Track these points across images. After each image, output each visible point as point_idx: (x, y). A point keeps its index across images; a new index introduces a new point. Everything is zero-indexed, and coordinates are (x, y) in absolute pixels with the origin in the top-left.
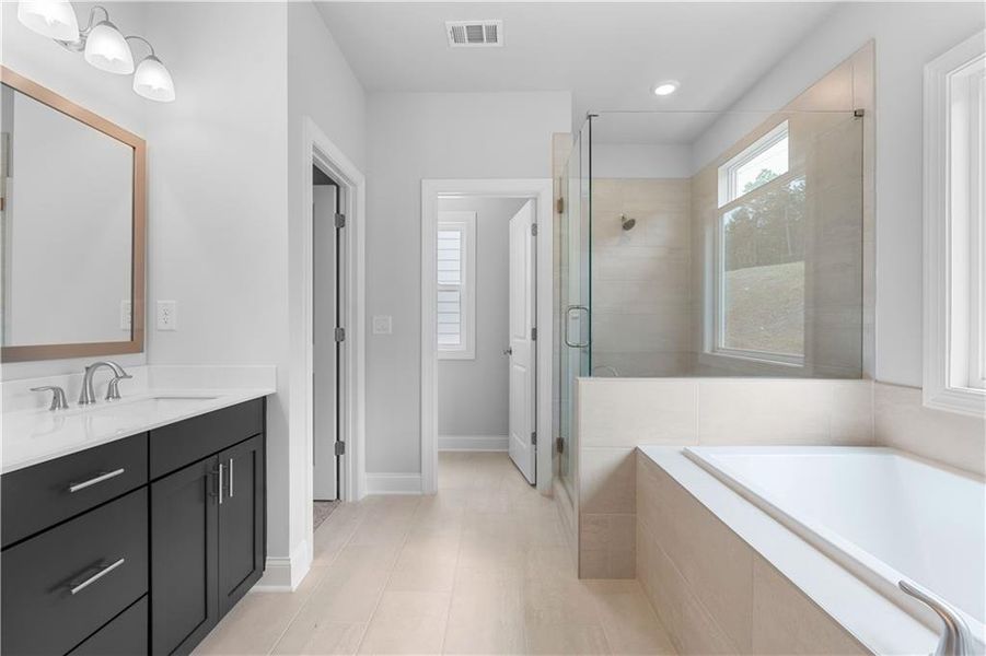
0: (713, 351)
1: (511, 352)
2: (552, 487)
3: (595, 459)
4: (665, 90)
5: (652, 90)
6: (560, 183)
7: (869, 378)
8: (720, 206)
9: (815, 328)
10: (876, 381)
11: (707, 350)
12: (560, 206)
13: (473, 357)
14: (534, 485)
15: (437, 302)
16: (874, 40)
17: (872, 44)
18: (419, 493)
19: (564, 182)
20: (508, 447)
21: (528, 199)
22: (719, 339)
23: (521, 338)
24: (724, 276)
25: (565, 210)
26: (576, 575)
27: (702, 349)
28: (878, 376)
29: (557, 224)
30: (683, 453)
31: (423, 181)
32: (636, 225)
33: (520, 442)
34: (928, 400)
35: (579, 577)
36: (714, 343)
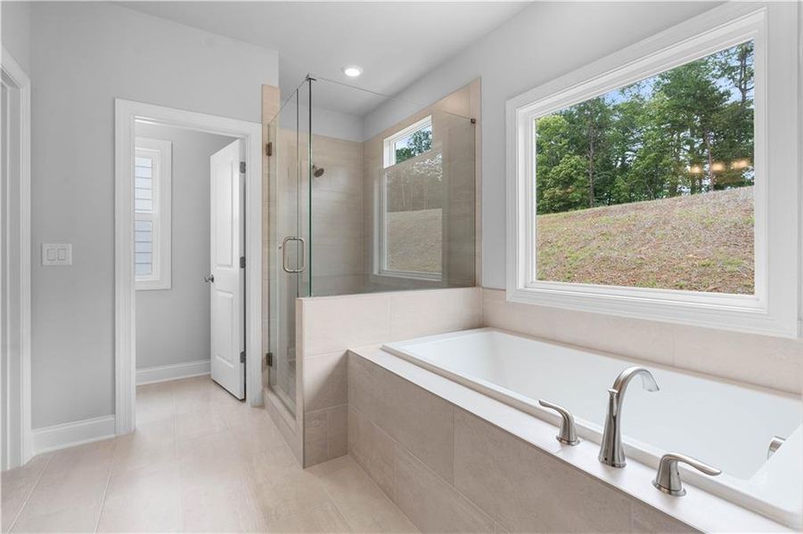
0: (380, 273)
1: (213, 280)
2: (263, 398)
3: (315, 365)
4: (353, 72)
5: (343, 70)
6: (268, 129)
7: (479, 286)
8: (385, 167)
9: (448, 254)
10: (483, 288)
11: (376, 272)
12: (269, 150)
13: (169, 287)
14: (244, 400)
15: (135, 231)
16: (481, 78)
17: (478, 81)
18: (113, 436)
19: (271, 129)
20: (210, 371)
21: (236, 139)
22: (383, 264)
23: (229, 266)
24: (386, 215)
25: (273, 153)
26: (301, 466)
27: (372, 271)
28: (483, 285)
29: (266, 165)
30: (382, 349)
31: (117, 100)
32: (324, 174)
33: (225, 364)
34: (509, 297)
35: (304, 468)
36: (380, 267)
